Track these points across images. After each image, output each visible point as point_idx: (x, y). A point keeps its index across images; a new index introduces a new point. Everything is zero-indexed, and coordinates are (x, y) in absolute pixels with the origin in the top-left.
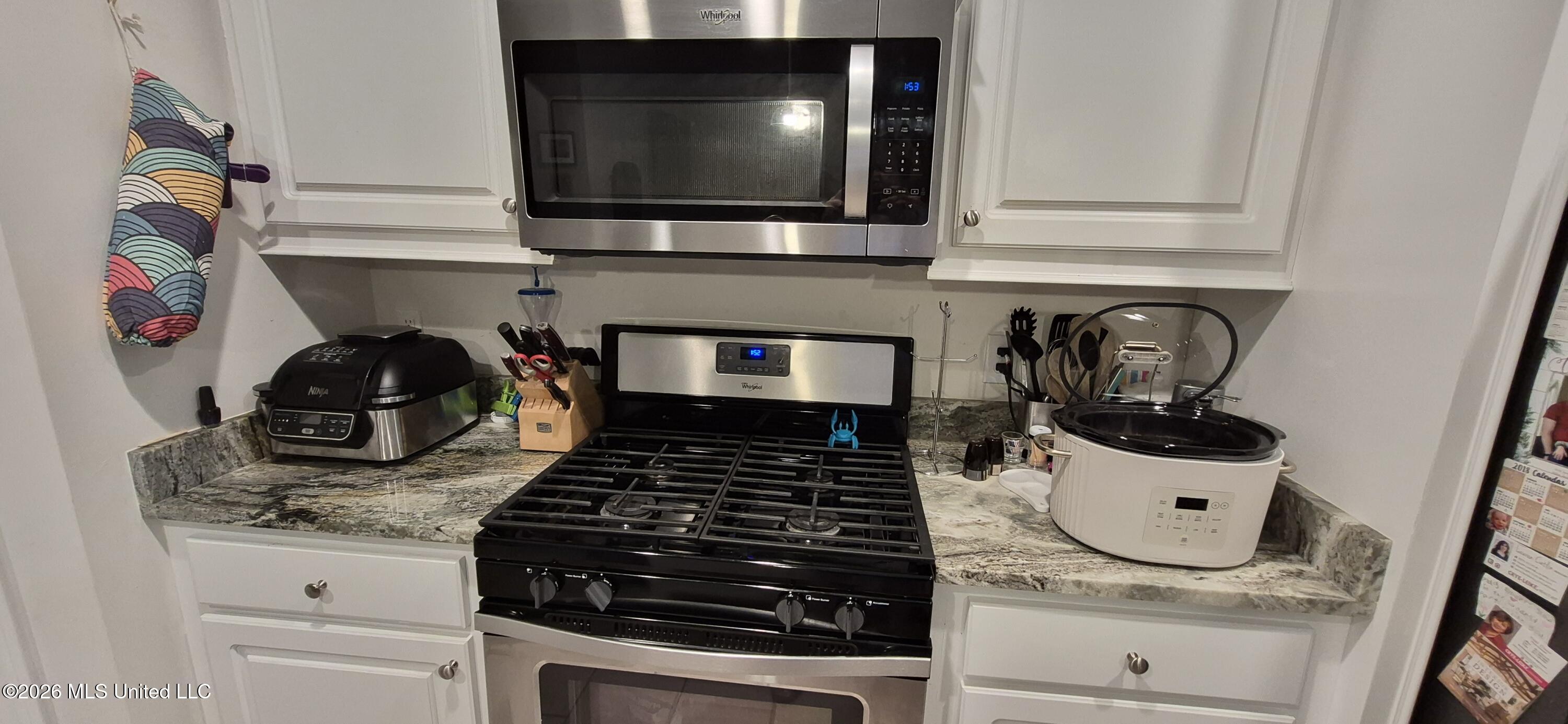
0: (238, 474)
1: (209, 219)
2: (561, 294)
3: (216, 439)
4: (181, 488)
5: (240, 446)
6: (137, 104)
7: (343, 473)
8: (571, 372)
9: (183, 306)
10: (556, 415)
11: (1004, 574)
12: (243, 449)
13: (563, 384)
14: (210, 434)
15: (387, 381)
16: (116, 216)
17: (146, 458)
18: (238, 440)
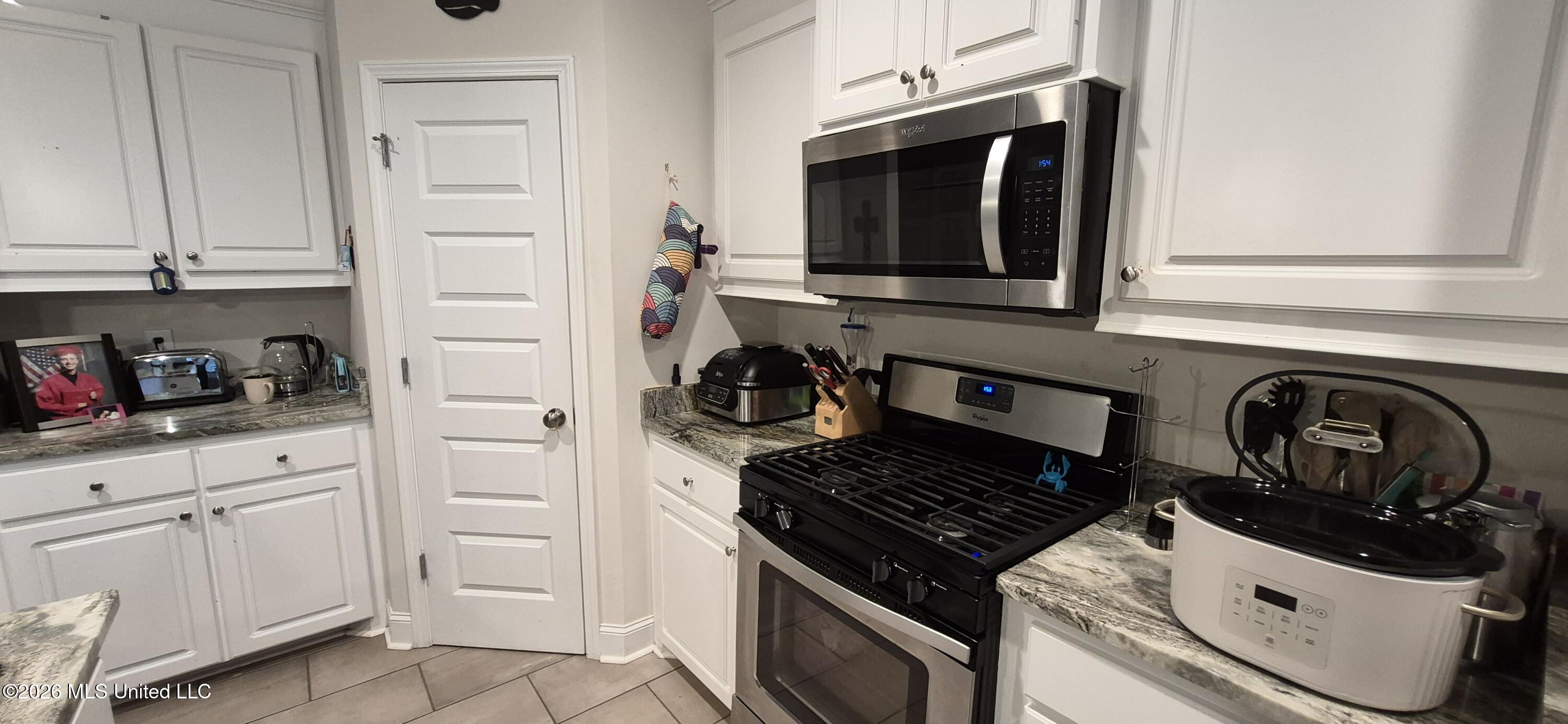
0: (683, 415)
1: (683, 275)
2: (873, 330)
3: (677, 392)
4: (657, 414)
5: (687, 400)
6: (668, 219)
7: (721, 424)
8: (847, 384)
9: (665, 319)
10: (835, 412)
11: (1052, 603)
12: (688, 402)
13: (839, 392)
14: (674, 390)
15: (751, 373)
16: (650, 274)
17: (645, 394)
18: (687, 396)
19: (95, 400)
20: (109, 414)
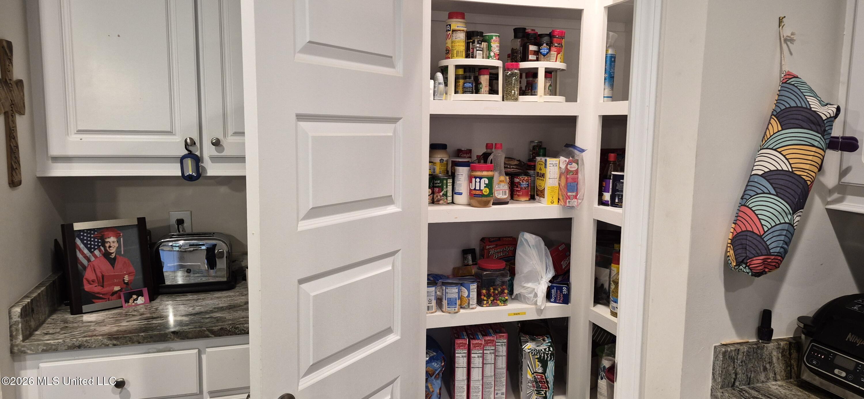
1: (809, 183)
4: (737, 383)
5: (779, 364)
6: (781, 98)
9: (777, 249)
12: (779, 367)
16: (750, 178)
18: (778, 358)
19: (127, 284)
20: (136, 299)
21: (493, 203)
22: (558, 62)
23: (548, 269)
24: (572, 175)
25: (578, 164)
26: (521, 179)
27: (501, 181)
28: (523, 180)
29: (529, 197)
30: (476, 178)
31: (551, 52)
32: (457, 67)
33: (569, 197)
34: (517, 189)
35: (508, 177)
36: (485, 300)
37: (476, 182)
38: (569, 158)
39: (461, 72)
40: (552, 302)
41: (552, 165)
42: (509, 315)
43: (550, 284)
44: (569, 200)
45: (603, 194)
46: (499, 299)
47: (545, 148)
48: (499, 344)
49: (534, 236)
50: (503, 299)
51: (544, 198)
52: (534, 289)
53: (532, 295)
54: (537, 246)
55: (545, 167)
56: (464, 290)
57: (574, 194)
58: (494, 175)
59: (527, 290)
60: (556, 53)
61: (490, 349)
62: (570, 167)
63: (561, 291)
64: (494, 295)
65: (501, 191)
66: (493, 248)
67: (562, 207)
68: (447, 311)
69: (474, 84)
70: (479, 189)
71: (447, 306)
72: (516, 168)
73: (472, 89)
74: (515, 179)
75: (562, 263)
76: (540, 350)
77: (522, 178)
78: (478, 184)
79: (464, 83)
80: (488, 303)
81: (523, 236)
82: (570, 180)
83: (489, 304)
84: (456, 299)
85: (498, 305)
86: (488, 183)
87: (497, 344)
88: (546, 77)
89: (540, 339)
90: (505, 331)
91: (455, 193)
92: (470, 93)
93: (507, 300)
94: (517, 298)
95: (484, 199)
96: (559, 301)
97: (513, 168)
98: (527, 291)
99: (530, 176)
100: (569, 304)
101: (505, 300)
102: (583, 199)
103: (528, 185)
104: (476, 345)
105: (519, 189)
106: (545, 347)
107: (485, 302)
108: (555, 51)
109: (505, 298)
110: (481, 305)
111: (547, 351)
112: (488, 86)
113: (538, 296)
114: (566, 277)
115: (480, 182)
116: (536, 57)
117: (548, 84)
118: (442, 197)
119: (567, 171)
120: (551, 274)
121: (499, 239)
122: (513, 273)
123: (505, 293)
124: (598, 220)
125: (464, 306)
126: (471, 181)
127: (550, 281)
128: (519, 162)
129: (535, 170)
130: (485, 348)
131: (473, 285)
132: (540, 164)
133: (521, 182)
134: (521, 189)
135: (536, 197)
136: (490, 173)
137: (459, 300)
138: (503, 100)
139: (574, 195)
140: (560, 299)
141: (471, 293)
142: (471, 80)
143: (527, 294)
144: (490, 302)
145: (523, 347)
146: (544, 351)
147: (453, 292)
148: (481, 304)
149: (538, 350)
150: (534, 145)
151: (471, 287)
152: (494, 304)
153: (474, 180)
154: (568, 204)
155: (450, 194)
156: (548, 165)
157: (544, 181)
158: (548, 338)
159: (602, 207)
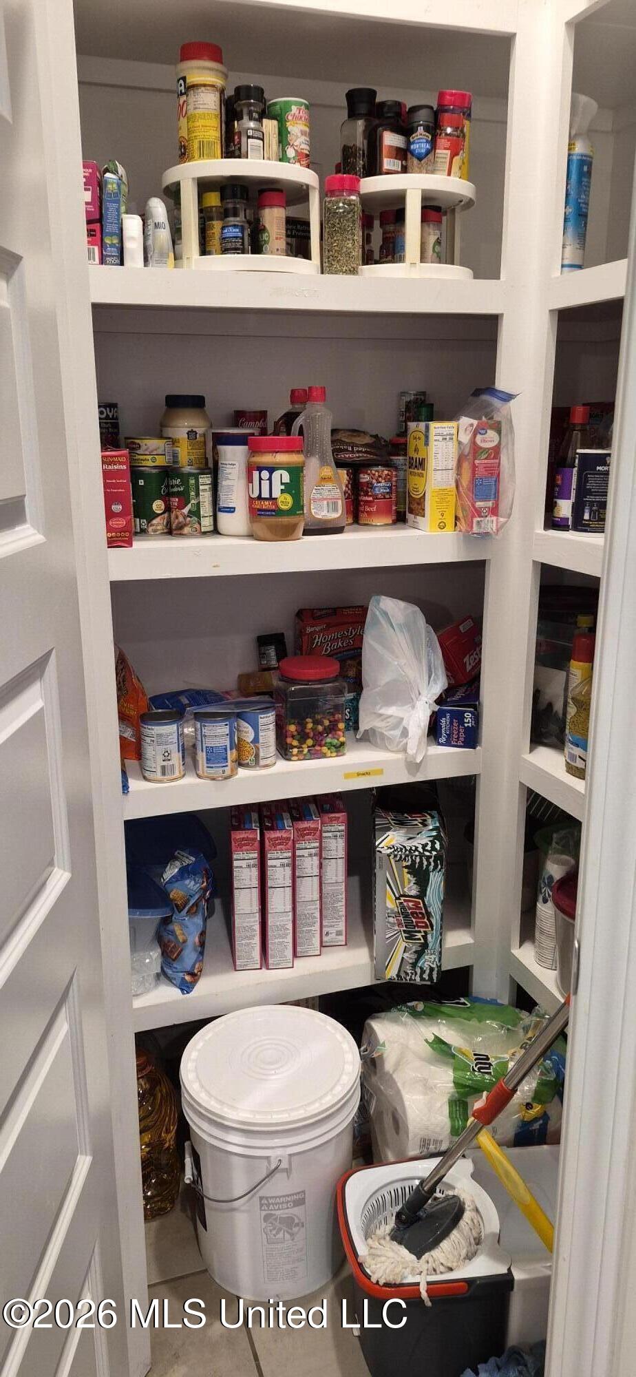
21: (304, 530)
22: (455, 176)
23: (433, 675)
24: (486, 459)
25: (499, 432)
26: (374, 475)
27: (324, 479)
28: (380, 476)
29: (394, 517)
30: (260, 469)
31: (438, 151)
32: (205, 186)
33: (478, 512)
34: (367, 498)
35: (345, 472)
36: (295, 747)
37: (261, 479)
38: (479, 418)
39: (213, 199)
40: (442, 745)
41: (440, 438)
42: (347, 776)
43: (437, 708)
44: (479, 519)
45: (556, 502)
46: (326, 743)
47: (432, 405)
48: (330, 834)
49: (402, 604)
50: (335, 742)
51: (424, 516)
52: (402, 719)
53: (397, 733)
54: (408, 627)
55: (427, 444)
56: (247, 728)
57: (490, 504)
58: (304, 463)
59: (388, 722)
60: (448, 152)
61: (308, 847)
62: (484, 441)
63: (461, 722)
64: (314, 734)
65: (325, 502)
66: (321, 631)
67: (464, 536)
68: (206, 774)
69: (247, 232)
70: (268, 496)
71: (206, 765)
72: (366, 452)
73: (243, 244)
74: (362, 476)
75: (466, 659)
76: (414, 848)
77: (377, 473)
78: (265, 484)
79: (223, 228)
80: (300, 752)
81: (378, 604)
82: (481, 471)
83: (305, 755)
84: (226, 750)
85: (324, 756)
86: (288, 481)
87: (324, 835)
88: (425, 219)
89: (416, 820)
90: (342, 806)
91: (220, 510)
92: (238, 253)
93: (342, 744)
94: (368, 738)
95: (285, 520)
96: (457, 742)
97: (358, 452)
98: (388, 724)
99: (396, 469)
100: (478, 748)
101: (339, 743)
102: (509, 515)
103: (390, 488)
104: (277, 843)
105: (371, 499)
106: (424, 842)
107: (295, 751)
108: (445, 149)
109: (338, 740)
110: (287, 757)
111: (427, 851)
112: (284, 237)
113: (409, 737)
114: (472, 690)
115: (270, 479)
116: (402, 165)
117: (432, 239)
118: (189, 519)
119: (476, 449)
120: (439, 686)
121: (335, 611)
122: (357, 686)
123: (340, 730)
124: (543, 564)
125: (246, 762)
126: (250, 479)
127: (439, 701)
128: (374, 439)
129: (405, 455)
130: (297, 846)
131: (265, 716)
132: (415, 438)
133: (374, 481)
134: (374, 499)
135: (410, 516)
136: (294, 458)
137: (234, 750)
138: (322, 273)
139: (489, 508)
140: (458, 738)
141: (261, 734)
142: (238, 219)
143: (386, 731)
144: (306, 750)
145: (377, 843)
146: (421, 851)
147: (218, 734)
148: (286, 755)
149: (408, 848)
150: (408, 400)
151: (260, 720)
152: (314, 754)
153: (256, 474)
154: (475, 529)
155: (206, 509)
156: (432, 437)
157: (425, 475)
158: (433, 817)
159: (553, 533)
